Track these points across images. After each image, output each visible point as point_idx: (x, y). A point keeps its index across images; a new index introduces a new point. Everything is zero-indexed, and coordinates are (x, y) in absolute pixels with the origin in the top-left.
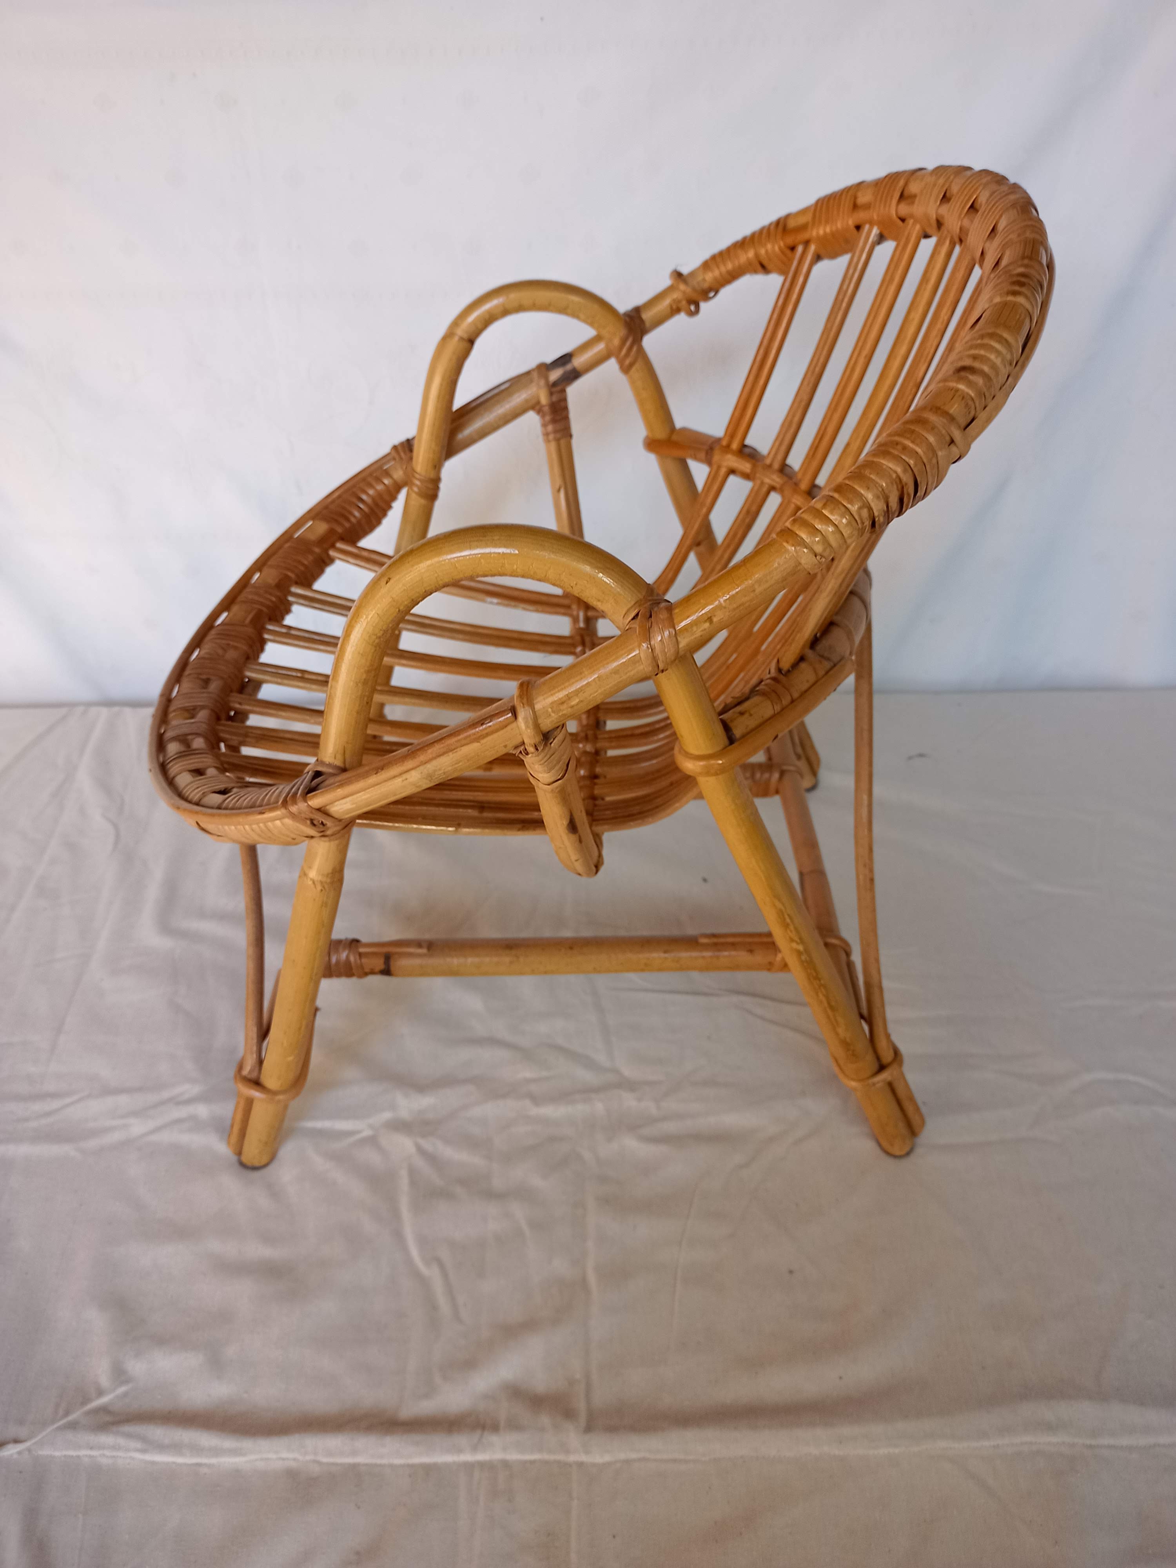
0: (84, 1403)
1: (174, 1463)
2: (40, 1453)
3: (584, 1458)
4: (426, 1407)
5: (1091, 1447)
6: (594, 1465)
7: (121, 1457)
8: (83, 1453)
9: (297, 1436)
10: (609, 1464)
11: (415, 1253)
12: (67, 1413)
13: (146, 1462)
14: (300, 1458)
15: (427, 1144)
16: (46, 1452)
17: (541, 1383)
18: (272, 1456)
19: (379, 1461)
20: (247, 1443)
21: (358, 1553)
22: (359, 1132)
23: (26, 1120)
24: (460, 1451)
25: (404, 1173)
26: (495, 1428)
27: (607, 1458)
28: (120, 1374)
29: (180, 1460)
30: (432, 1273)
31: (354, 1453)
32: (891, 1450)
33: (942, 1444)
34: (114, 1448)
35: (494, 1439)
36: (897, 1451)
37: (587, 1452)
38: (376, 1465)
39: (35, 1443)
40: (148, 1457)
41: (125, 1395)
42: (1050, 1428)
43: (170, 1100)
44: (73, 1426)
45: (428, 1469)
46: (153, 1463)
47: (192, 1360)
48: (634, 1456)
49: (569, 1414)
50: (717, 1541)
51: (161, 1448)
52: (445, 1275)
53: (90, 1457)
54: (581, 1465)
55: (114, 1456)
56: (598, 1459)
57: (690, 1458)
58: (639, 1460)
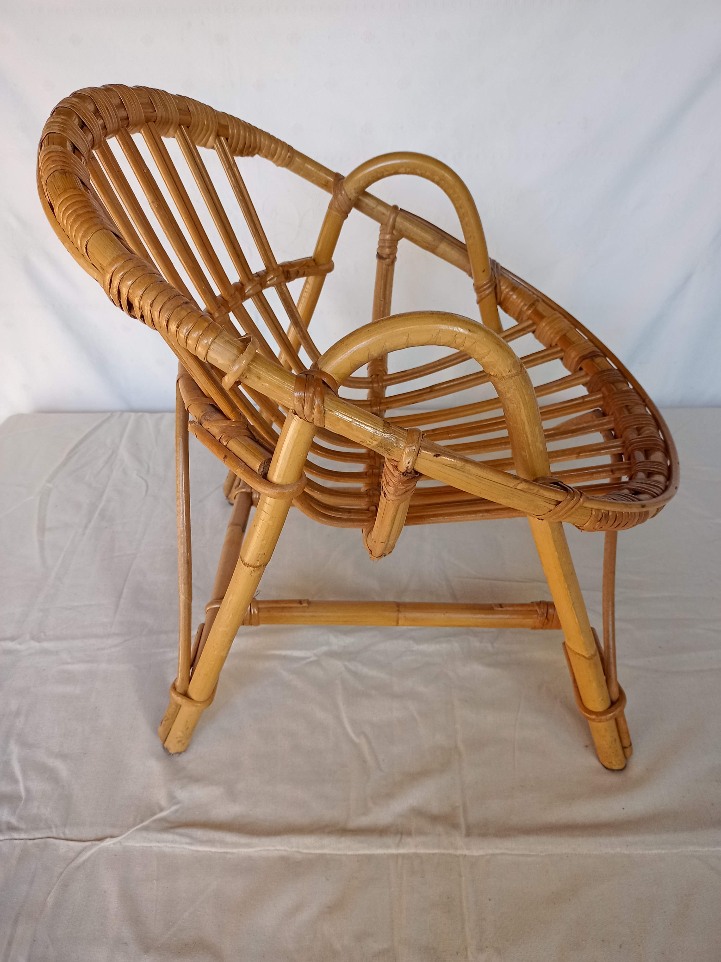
0: (151, 816)
1: (210, 851)
2: (127, 844)
3: (466, 852)
4: (365, 821)
6: (473, 857)
7: (177, 847)
8: (153, 844)
9: (286, 836)
10: (483, 856)
11: (349, 729)
12: (142, 821)
13: (193, 851)
14: (289, 850)
15: (351, 666)
16: (130, 843)
17: (435, 808)
18: (271, 848)
19: (338, 853)
20: (255, 840)
21: (329, 907)
22: (308, 658)
23: (103, 649)
24: (388, 847)
25: (338, 682)
26: (409, 834)
27: (481, 853)
28: (172, 799)
29: (214, 850)
30: (362, 741)
31: (323, 847)
32: (660, 851)
33: (691, 848)
34: (172, 842)
35: (409, 840)
36: (663, 852)
37: (468, 849)
38: (336, 855)
39: (123, 838)
40: (194, 848)
41: (176, 811)
44: (146, 829)
45: (369, 858)
46: (197, 851)
47: (217, 791)
48: (498, 851)
49: (455, 826)
50: (555, 904)
51: (202, 842)
52: (369, 742)
53: (158, 847)
54: (465, 856)
55: (173, 847)
56: (475, 853)
57: (533, 853)
58: (501, 854)
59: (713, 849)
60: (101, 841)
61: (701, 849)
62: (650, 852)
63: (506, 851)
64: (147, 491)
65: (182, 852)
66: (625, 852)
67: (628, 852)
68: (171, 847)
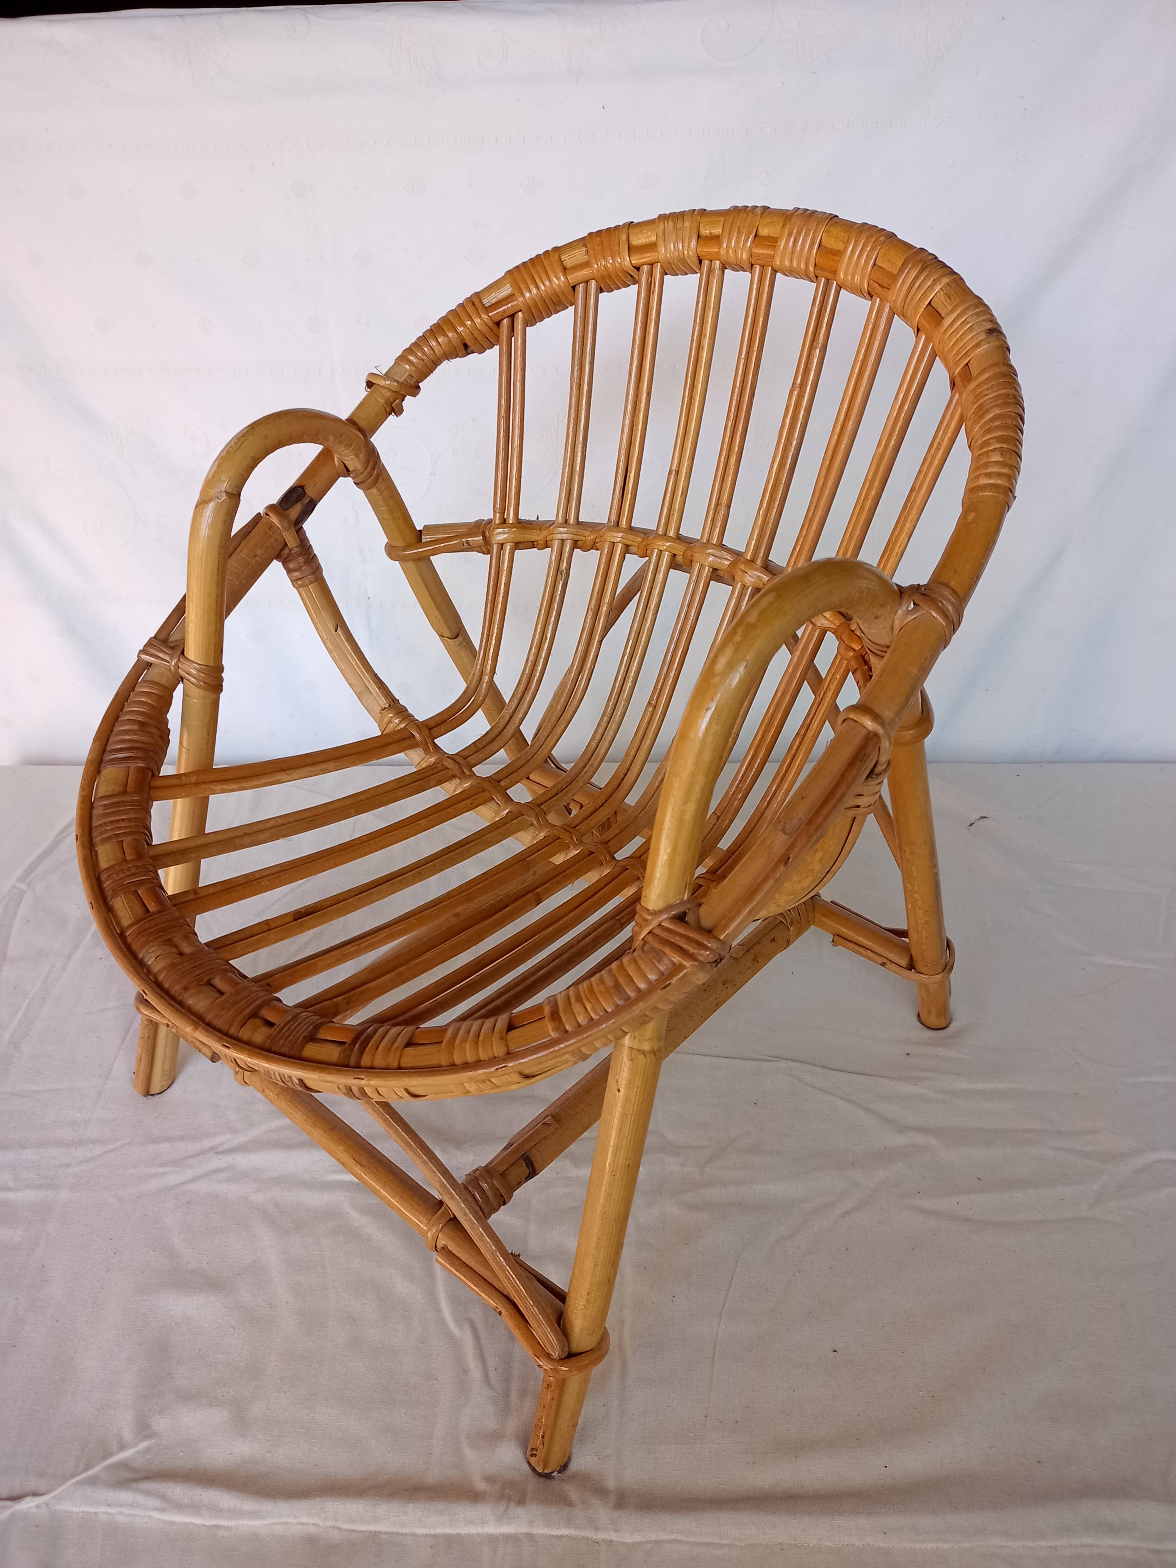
0: (105, 1458)
1: (192, 1524)
2: (59, 1507)
3: (613, 1536)
5: (1156, 1552)
6: (624, 1544)
7: (138, 1515)
8: (101, 1509)
9: (318, 1500)
10: (640, 1544)
11: (449, 1313)
12: (88, 1468)
13: (163, 1522)
14: (321, 1523)
16: (63, 1507)
18: (292, 1520)
19: (400, 1530)
20: (267, 1506)
23: (68, 1166)
24: (484, 1522)
26: (521, 1499)
27: (637, 1538)
28: (144, 1428)
29: (198, 1521)
30: (463, 1334)
31: (375, 1520)
32: (940, 1545)
33: (995, 1541)
34: (132, 1505)
35: (520, 1511)
36: (946, 1546)
37: (617, 1531)
38: (398, 1534)
39: (53, 1498)
40: (166, 1517)
41: (147, 1450)
42: (1112, 1530)
43: (211, 1149)
44: (92, 1481)
45: (450, 1540)
46: (171, 1523)
47: (219, 1416)
48: (665, 1537)
49: (599, 1489)
51: (180, 1507)
52: (478, 1337)
53: (109, 1514)
54: (610, 1543)
55: (132, 1514)
56: (628, 1539)
57: (725, 1542)
58: (672, 1541)
59: (1031, 1544)
60: (16, 1501)
61: (1010, 1544)
62: (923, 1546)
63: (680, 1537)
65: (146, 1523)
66: (881, 1544)
67: (886, 1545)
68: (129, 1515)
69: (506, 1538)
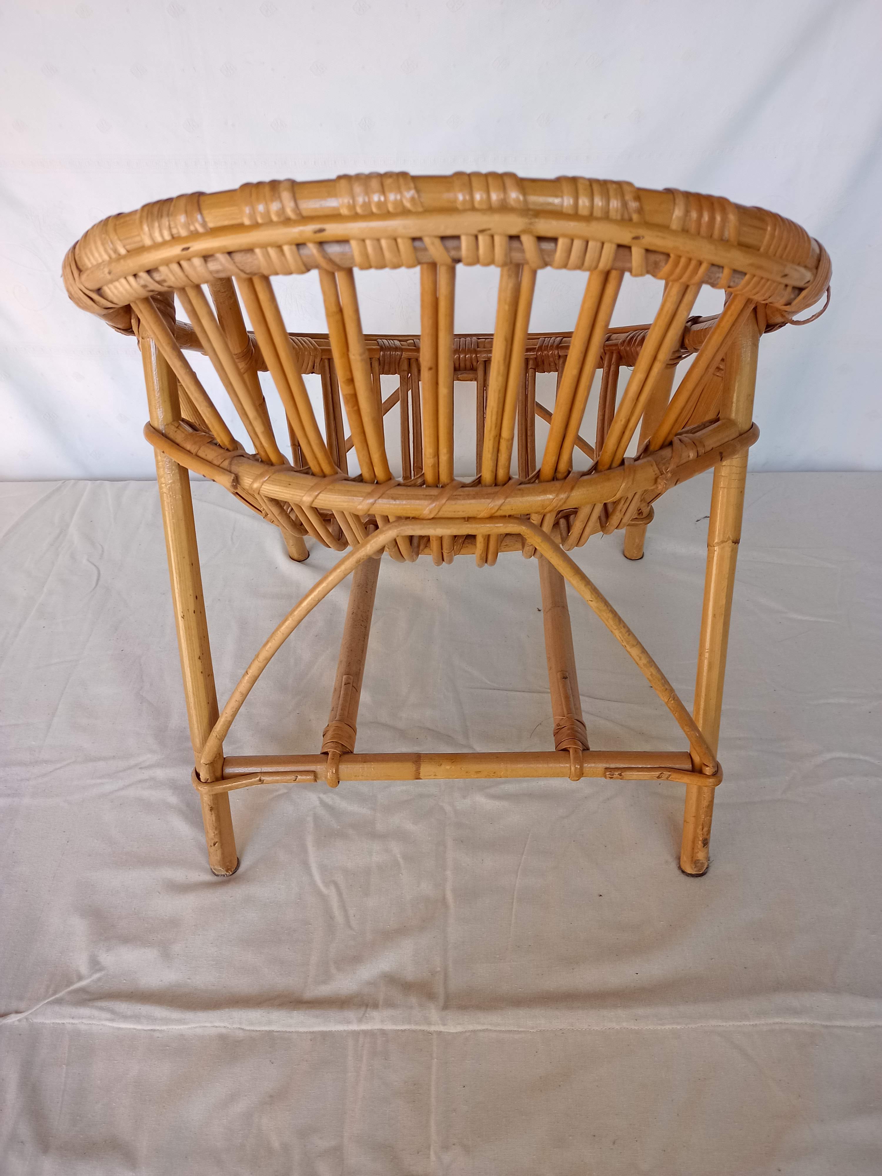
0: (68, 986)
1: (135, 1029)
2: (35, 1021)
3: (442, 1028)
4: (324, 990)
5: (826, 1027)
6: (449, 1033)
7: (95, 1024)
8: (67, 1021)
9: (227, 1010)
10: (462, 1033)
11: (317, 877)
12: (55, 993)
13: (113, 1028)
14: (229, 1026)
15: (328, 799)
16: (39, 1020)
17: (410, 973)
18: (208, 1025)
19: (288, 1029)
20: (189, 1015)
21: (271, 1096)
23: (28, 780)
24: (349, 1022)
25: (310, 819)
26: (375, 1006)
27: (459, 1029)
28: (95, 964)
29: (139, 1027)
30: (331, 893)
31: (270, 1023)
32: (675, 1026)
33: (713, 1022)
34: (90, 1017)
35: (375, 1014)
36: (679, 1027)
37: (444, 1025)
38: (286, 1032)
39: (31, 1014)
40: (115, 1025)
41: (99, 979)
42: (796, 1012)
43: (136, 765)
44: (59, 1002)
45: (324, 1035)
46: (119, 1029)
47: (150, 954)
48: (479, 1027)
49: (431, 996)
50: (541, 1091)
51: (125, 1018)
52: (340, 894)
53: (73, 1024)
54: (440, 1033)
55: (90, 1024)
56: (453, 1030)
57: (522, 1029)
58: (483, 1030)
59: (739, 1024)
60: (3, 1018)
61: (724, 1024)
62: (663, 1028)
63: (490, 1027)
64: (98, 580)
65: (101, 1030)
66: (633, 1027)
67: (636, 1028)
68: (88, 1024)
69: (365, 1033)
